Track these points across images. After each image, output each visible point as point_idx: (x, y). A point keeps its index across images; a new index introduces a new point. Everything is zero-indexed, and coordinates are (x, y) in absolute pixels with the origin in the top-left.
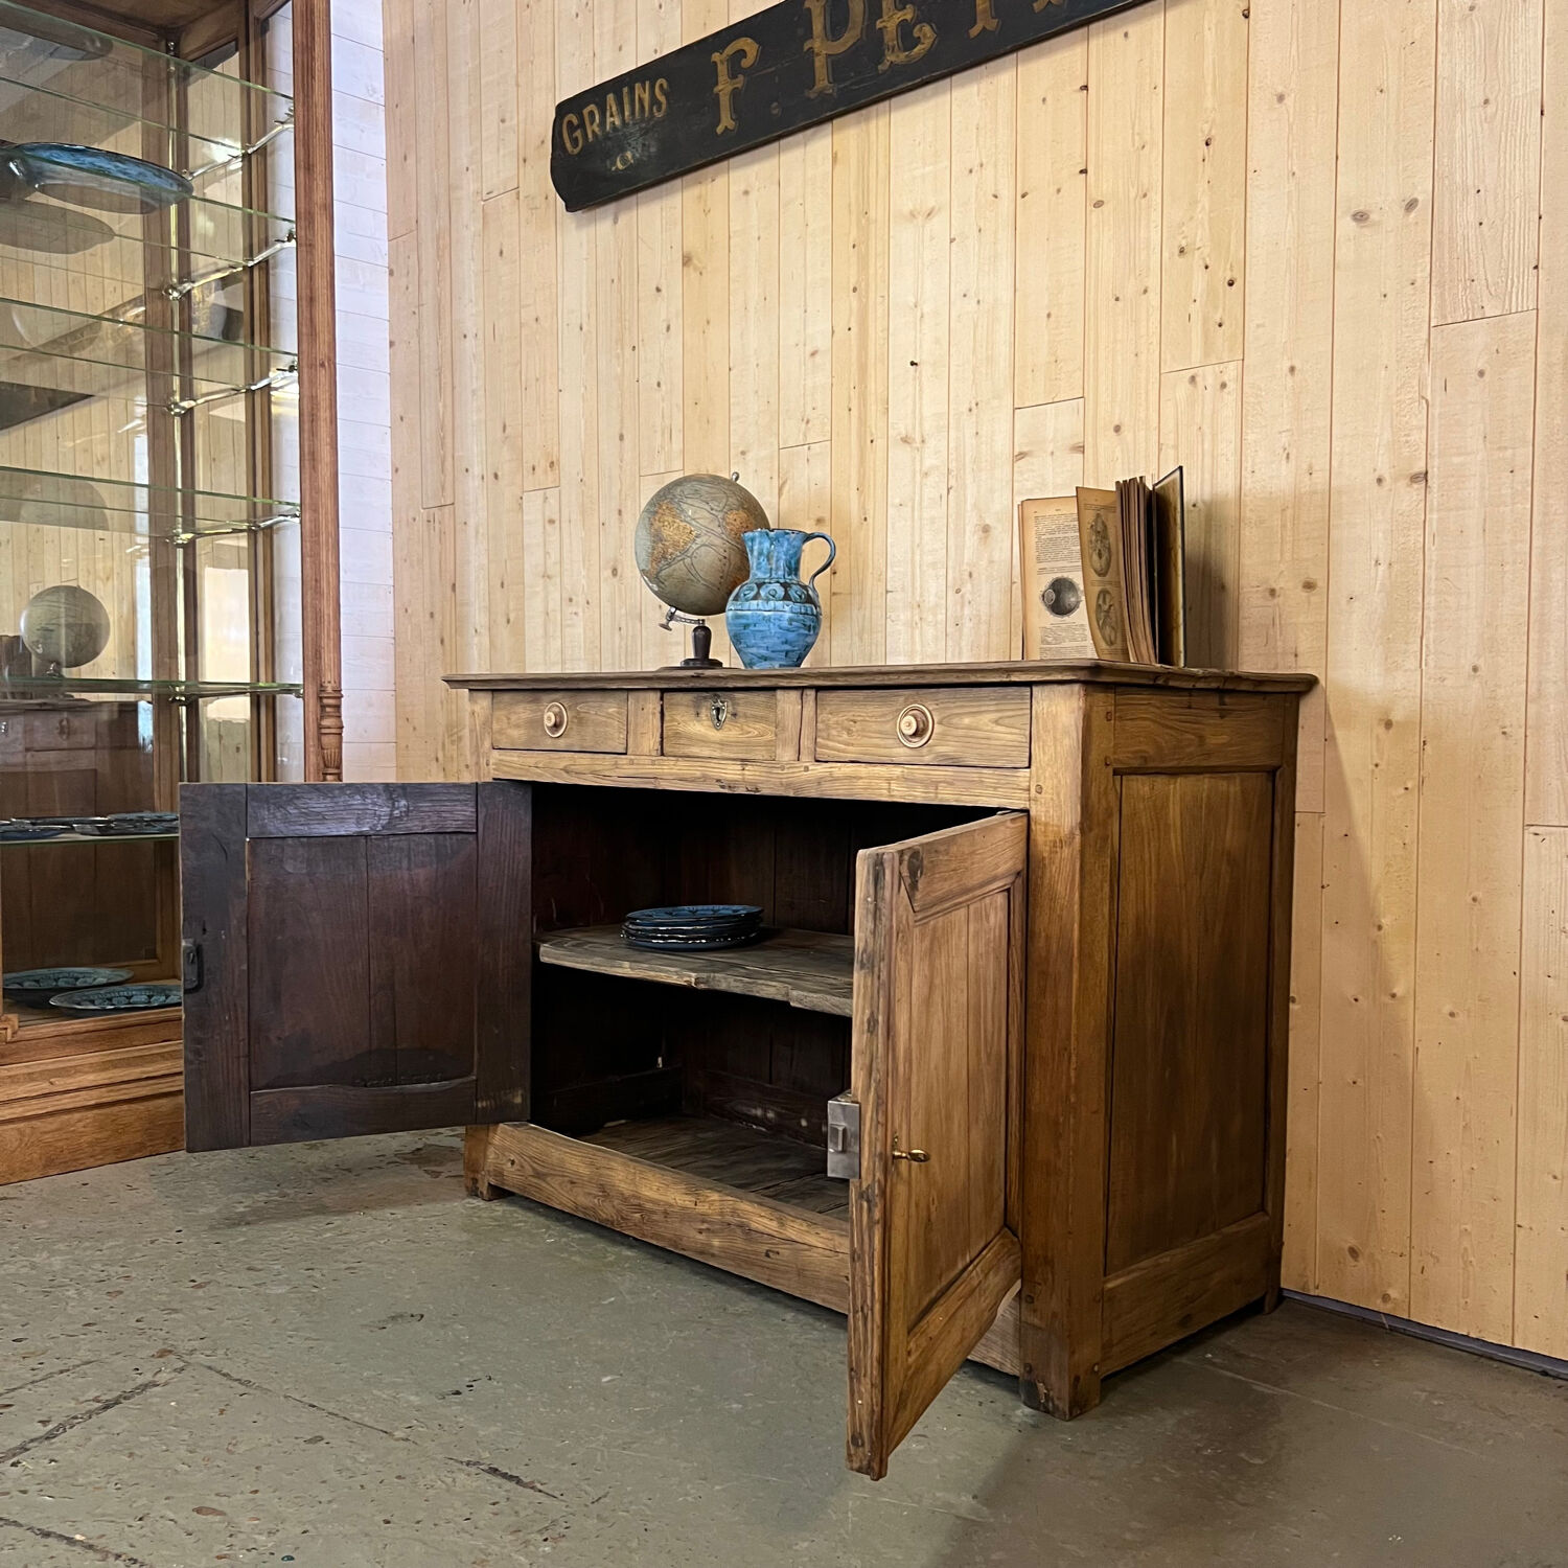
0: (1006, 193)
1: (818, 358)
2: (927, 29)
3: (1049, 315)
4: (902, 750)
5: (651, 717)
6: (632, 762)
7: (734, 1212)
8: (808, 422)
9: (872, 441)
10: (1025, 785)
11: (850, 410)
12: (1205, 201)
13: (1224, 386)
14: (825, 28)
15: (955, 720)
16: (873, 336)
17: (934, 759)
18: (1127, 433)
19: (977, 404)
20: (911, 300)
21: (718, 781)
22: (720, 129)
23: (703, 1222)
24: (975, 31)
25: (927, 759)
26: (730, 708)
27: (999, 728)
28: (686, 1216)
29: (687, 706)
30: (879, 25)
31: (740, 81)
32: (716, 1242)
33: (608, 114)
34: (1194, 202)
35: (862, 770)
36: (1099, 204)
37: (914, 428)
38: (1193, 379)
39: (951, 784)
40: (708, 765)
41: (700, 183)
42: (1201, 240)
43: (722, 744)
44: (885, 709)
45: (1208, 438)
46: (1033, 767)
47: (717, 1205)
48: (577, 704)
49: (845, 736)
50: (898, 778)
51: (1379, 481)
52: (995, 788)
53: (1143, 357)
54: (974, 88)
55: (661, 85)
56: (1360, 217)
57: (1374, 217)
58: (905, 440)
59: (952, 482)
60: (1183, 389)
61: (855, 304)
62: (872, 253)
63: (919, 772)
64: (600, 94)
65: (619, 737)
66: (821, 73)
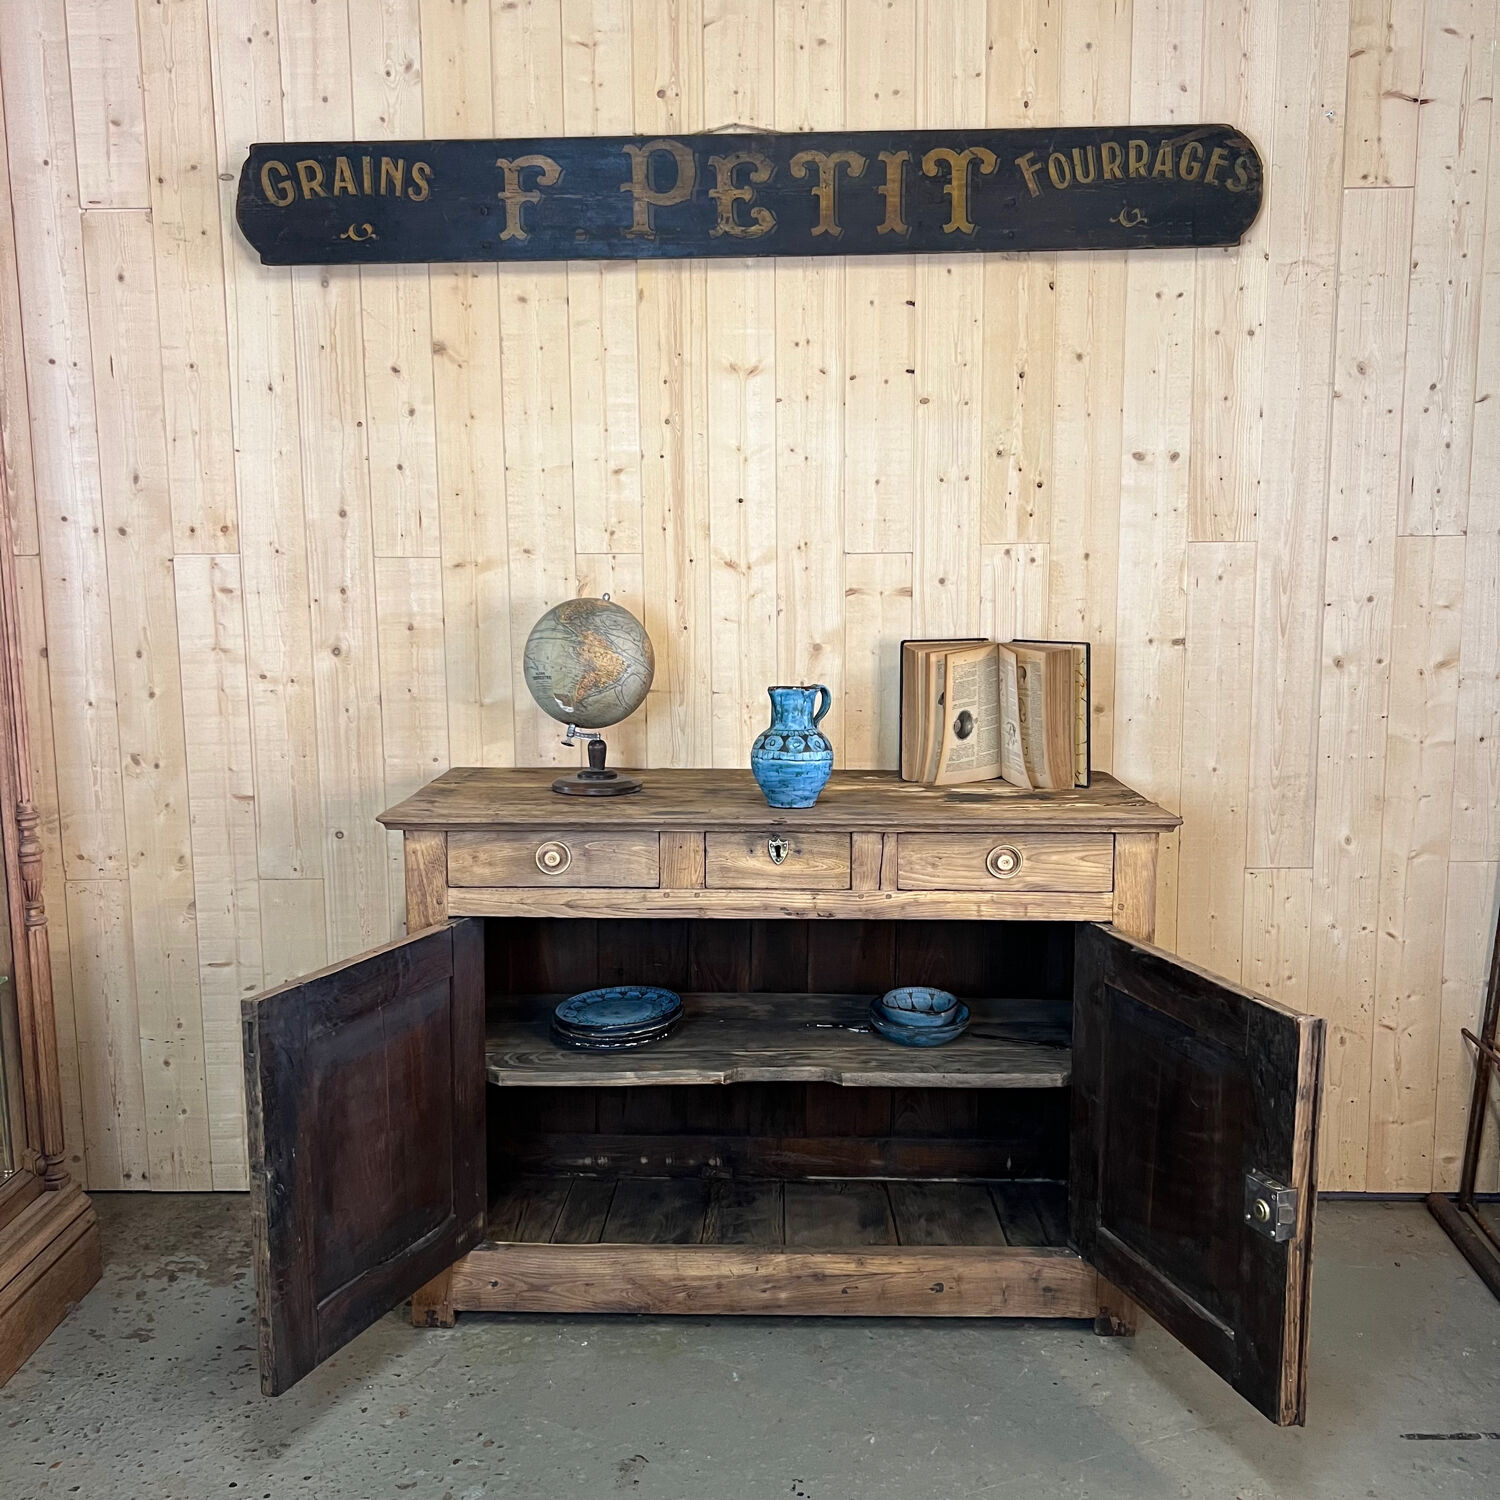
0: (834, 371)
1: (622, 477)
2: (766, 213)
3: (877, 482)
4: (992, 880)
5: (692, 855)
6: (666, 895)
7: (804, 1265)
8: (612, 533)
9: (691, 561)
10: (1109, 904)
11: (665, 529)
12: (1019, 419)
13: (1033, 560)
14: (647, 177)
15: (1043, 857)
16: (690, 468)
17: (1025, 887)
18: (949, 585)
19: (806, 544)
20: (733, 443)
21: (782, 909)
22: (504, 236)
23: (767, 1282)
24: (816, 231)
25: (1017, 887)
26: (793, 846)
27: (1085, 863)
28: (743, 1281)
29: (738, 844)
30: (712, 193)
31: (535, 197)
32: (783, 1295)
33: (337, 177)
34: (1010, 418)
35: (950, 896)
36: (925, 401)
37: (739, 554)
38: (1008, 552)
39: (1039, 905)
40: (769, 895)
41: (456, 275)
42: (1016, 448)
43: (783, 877)
44: (972, 849)
45: (1020, 597)
46: (1116, 892)
47: (784, 1266)
48: (586, 843)
49: (930, 869)
50: (987, 902)
51: (1151, 641)
52: (1082, 907)
53: (965, 529)
54: (800, 273)
55: (421, 170)
56: (1139, 457)
57: (1149, 458)
58: (730, 565)
59: (782, 606)
60: (999, 558)
61: (668, 435)
62: (687, 398)
63: (1007, 897)
64: (325, 153)
65: (649, 873)
66: (641, 218)
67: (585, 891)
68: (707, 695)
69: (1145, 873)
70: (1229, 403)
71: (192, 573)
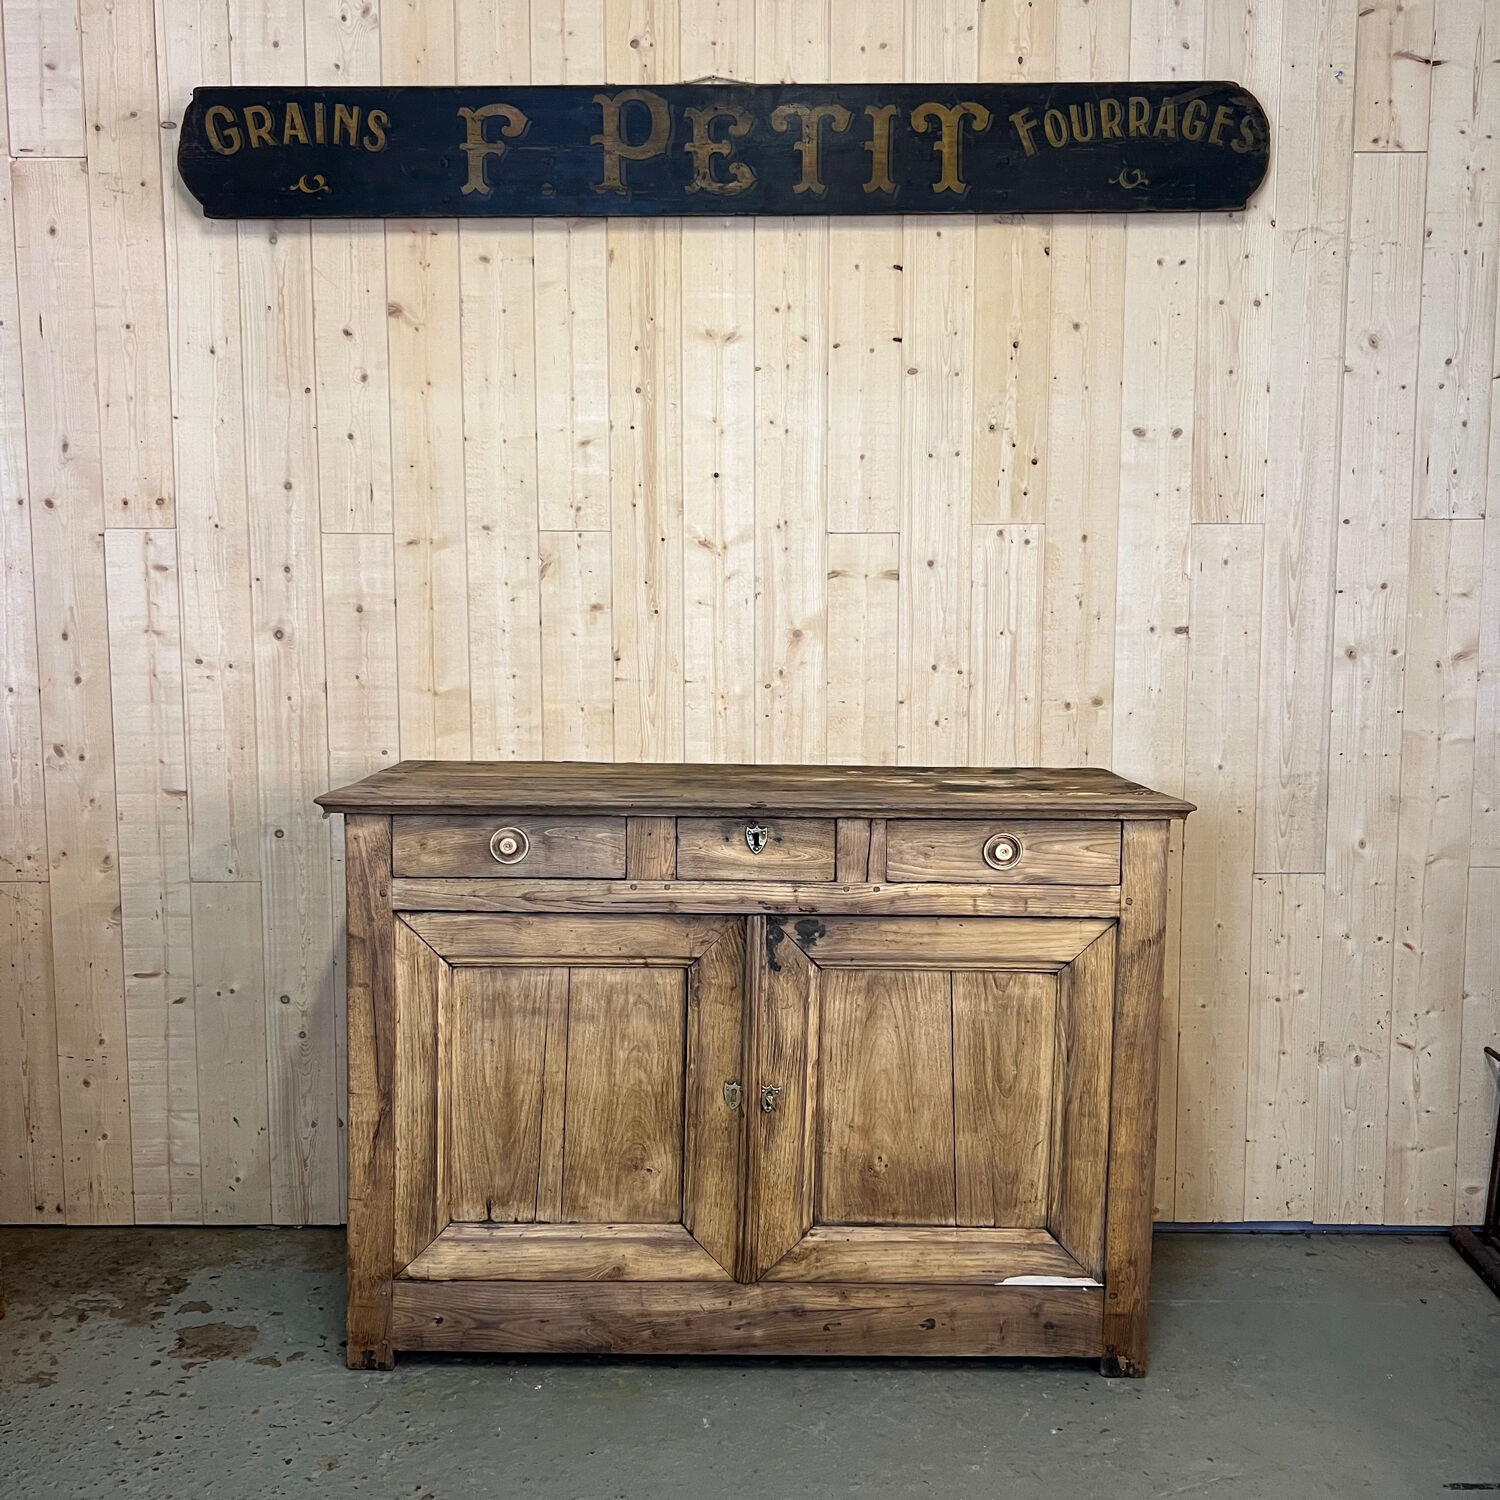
0: (816, 338)
1: (590, 449)
2: (745, 169)
3: (862, 457)
4: (989, 872)
5: (662, 843)
6: (633, 887)
7: (782, 1300)
8: (578, 509)
9: (663, 540)
10: (1117, 898)
11: (635, 506)
12: (1013, 391)
13: (1027, 542)
14: (619, 129)
15: (1044, 847)
16: (663, 440)
17: (1024, 879)
18: (939, 569)
19: (786, 522)
20: (710, 414)
21: (760, 902)
22: (466, 189)
23: (741, 1318)
24: (799, 188)
25: (1017, 879)
26: (772, 834)
27: (1090, 854)
28: (715, 1316)
29: (713, 831)
30: (688, 147)
31: (498, 148)
32: (759, 1333)
33: (288, 125)
34: (1003, 391)
35: (943, 889)
36: (913, 372)
37: (714, 534)
38: (1000, 533)
39: (1040, 899)
40: (747, 887)
41: (414, 232)
42: (1009, 422)
43: (761, 867)
44: (967, 837)
45: (1013, 583)
46: (1124, 885)
47: (760, 1301)
48: (545, 829)
49: (921, 860)
50: (984, 896)
51: (1152, 629)
52: (1087, 902)
53: (955, 508)
54: (780, 234)
55: (378, 118)
56: (1139, 433)
57: (1150, 435)
58: (705, 544)
59: (760, 589)
60: (991, 540)
61: (639, 404)
62: (660, 360)
63: (1006, 890)
64: (275, 98)
65: (614, 863)
66: (612, 174)
67: (543, 882)
68: (679, 683)
69: (1155, 864)
70: (1234, 376)
71: (124, 549)
